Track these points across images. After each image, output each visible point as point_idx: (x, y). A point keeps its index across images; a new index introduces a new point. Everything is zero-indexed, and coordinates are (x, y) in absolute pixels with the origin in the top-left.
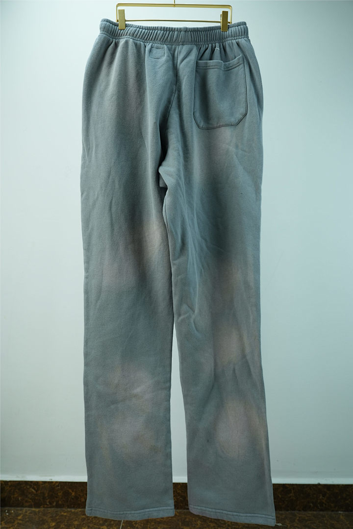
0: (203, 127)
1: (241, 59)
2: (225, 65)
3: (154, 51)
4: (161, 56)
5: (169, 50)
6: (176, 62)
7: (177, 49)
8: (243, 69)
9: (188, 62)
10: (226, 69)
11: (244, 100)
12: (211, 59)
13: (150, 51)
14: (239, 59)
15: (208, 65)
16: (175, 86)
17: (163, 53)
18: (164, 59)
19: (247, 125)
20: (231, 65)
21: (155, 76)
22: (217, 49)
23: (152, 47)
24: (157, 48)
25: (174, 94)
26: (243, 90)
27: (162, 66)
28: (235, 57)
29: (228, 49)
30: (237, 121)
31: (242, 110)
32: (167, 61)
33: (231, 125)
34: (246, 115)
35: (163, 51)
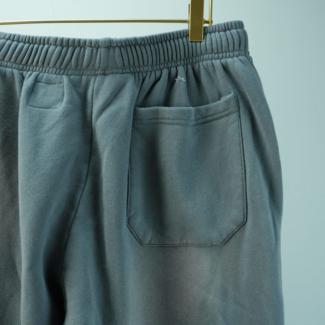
0: (153, 242)
1: (233, 103)
2: (198, 111)
3: (42, 89)
4: (55, 103)
5: (75, 85)
6: (89, 111)
7: (92, 83)
8: (236, 125)
9: (115, 115)
10: (200, 121)
11: (239, 190)
12: (167, 102)
13: (32, 90)
14: (228, 102)
15: (160, 116)
16: (86, 166)
17: (60, 95)
18: (61, 108)
19: (246, 246)
20: (210, 113)
21: (37, 152)
22: (181, 79)
23: (36, 81)
24: (49, 82)
25: (82, 185)
26: (237, 169)
27: (53, 126)
28: (220, 96)
29: (204, 78)
30: (225, 236)
31: (236, 214)
32: (67, 114)
33: (210, 246)
34: (243, 224)
35: (61, 90)
